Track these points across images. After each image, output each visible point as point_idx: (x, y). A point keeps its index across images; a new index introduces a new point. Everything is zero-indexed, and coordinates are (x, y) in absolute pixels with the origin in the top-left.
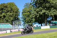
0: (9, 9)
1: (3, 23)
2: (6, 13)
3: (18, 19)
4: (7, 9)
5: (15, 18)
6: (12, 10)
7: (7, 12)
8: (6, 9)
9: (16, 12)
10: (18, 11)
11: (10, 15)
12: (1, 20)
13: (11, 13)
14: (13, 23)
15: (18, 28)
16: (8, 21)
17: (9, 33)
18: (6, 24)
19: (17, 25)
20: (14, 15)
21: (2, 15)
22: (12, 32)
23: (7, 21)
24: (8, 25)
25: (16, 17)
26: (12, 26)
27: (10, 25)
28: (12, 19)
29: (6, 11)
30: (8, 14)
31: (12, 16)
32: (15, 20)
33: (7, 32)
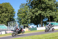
0: (4, 10)
3: (13, 19)
4: (2, 9)
5: (10, 19)
6: (7, 11)
7: (2, 13)
9: (12, 13)
10: (13, 12)
11: (5, 16)
13: (6, 14)
14: (8, 24)
19: (12, 26)
20: (10, 16)
22: (7, 33)
23: (2, 22)
25: (12, 17)
26: (7, 27)
27: (5, 26)
28: (7, 19)
29: (1, 11)
30: (3, 14)
31: (7, 17)
32: (10, 21)
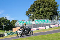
1: (41, 18)
2: (43, 8)
8: (43, 4)
10: (56, 5)
11: (48, 10)
12: (40, 16)
13: (49, 8)
14: (52, 18)
15: (58, 23)
16: (46, 17)
17: (48, 29)
18: (44, 19)
21: (40, 11)
24: (47, 21)
25: (55, 11)
26: (51, 21)
27: (49, 20)
28: (50, 13)
29: (43, 6)
30: (46, 9)
31: (50, 11)
33: (47, 28)
